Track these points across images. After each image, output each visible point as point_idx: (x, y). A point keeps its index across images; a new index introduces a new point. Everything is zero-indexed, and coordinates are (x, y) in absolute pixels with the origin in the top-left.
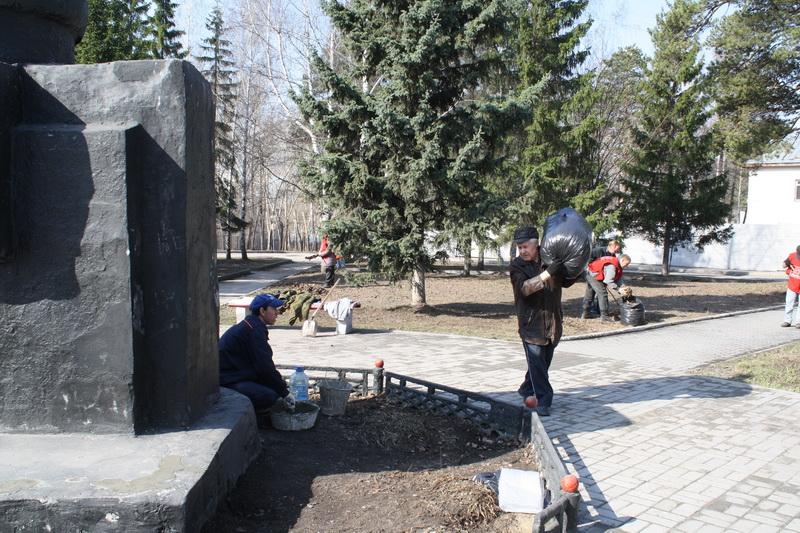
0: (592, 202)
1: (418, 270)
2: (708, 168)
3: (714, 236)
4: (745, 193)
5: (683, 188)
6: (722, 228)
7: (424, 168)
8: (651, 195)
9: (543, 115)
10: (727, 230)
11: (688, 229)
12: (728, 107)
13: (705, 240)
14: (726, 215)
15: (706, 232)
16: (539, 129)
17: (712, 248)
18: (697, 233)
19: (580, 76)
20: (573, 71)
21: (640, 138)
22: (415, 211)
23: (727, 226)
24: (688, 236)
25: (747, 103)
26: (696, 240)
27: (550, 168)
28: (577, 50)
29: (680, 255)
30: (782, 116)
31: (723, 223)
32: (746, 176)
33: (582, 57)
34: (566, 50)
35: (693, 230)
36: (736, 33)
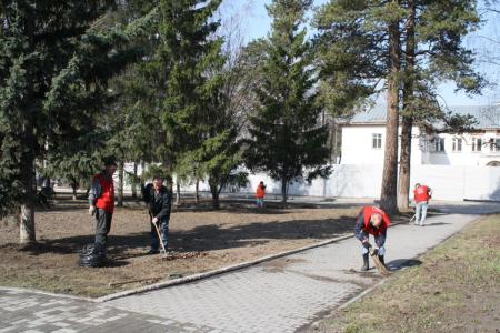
0: (220, 144)
1: (27, 207)
2: (314, 121)
3: (318, 172)
4: (339, 144)
5: (296, 137)
6: (324, 167)
7: (9, 97)
8: (271, 141)
9: (179, 70)
10: (329, 168)
11: (299, 168)
12: (327, 72)
13: (312, 176)
14: (327, 157)
15: (313, 170)
16: (176, 83)
17: (318, 182)
18: (306, 171)
19: (211, 42)
20: (207, 38)
21: (262, 97)
22: (14, 144)
23: (328, 165)
24: (299, 172)
25: (341, 69)
26: (305, 175)
27: (185, 115)
28: (209, 21)
29: (294, 187)
30: (365, 82)
31: (325, 163)
32: (340, 132)
33: (214, 27)
34: (200, 20)
35: (304, 169)
36: (332, 11)
